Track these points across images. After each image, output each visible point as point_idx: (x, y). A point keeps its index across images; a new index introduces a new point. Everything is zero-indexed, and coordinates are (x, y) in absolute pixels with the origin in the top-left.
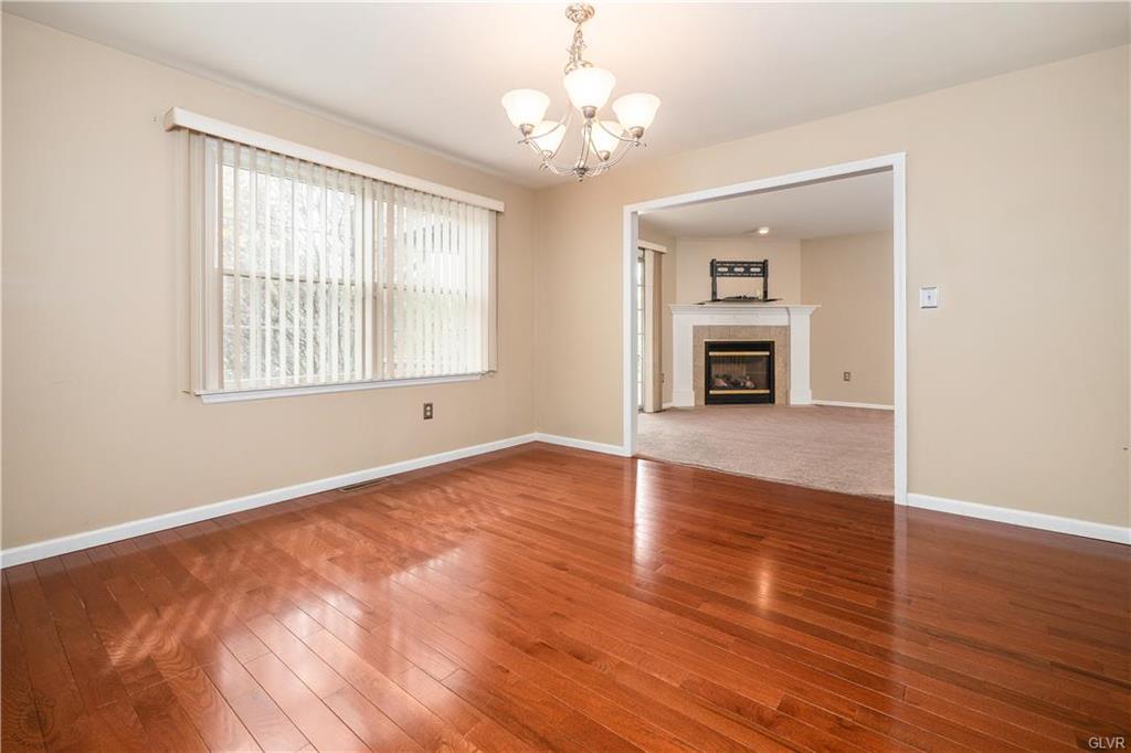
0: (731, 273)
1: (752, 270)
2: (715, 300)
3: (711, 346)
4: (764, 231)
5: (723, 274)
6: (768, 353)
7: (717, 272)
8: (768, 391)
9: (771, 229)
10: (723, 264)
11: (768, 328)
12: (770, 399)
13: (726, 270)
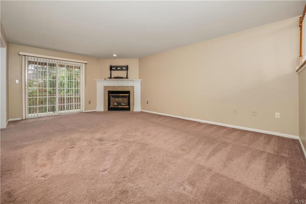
0: (116, 69)
1: (123, 68)
2: (111, 78)
3: (110, 92)
4: (115, 55)
5: (114, 70)
6: (128, 95)
7: (112, 69)
8: (128, 107)
9: (117, 55)
10: (114, 67)
11: (128, 87)
12: (129, 109)
13: (115, 68)
